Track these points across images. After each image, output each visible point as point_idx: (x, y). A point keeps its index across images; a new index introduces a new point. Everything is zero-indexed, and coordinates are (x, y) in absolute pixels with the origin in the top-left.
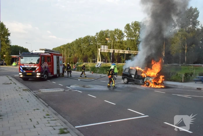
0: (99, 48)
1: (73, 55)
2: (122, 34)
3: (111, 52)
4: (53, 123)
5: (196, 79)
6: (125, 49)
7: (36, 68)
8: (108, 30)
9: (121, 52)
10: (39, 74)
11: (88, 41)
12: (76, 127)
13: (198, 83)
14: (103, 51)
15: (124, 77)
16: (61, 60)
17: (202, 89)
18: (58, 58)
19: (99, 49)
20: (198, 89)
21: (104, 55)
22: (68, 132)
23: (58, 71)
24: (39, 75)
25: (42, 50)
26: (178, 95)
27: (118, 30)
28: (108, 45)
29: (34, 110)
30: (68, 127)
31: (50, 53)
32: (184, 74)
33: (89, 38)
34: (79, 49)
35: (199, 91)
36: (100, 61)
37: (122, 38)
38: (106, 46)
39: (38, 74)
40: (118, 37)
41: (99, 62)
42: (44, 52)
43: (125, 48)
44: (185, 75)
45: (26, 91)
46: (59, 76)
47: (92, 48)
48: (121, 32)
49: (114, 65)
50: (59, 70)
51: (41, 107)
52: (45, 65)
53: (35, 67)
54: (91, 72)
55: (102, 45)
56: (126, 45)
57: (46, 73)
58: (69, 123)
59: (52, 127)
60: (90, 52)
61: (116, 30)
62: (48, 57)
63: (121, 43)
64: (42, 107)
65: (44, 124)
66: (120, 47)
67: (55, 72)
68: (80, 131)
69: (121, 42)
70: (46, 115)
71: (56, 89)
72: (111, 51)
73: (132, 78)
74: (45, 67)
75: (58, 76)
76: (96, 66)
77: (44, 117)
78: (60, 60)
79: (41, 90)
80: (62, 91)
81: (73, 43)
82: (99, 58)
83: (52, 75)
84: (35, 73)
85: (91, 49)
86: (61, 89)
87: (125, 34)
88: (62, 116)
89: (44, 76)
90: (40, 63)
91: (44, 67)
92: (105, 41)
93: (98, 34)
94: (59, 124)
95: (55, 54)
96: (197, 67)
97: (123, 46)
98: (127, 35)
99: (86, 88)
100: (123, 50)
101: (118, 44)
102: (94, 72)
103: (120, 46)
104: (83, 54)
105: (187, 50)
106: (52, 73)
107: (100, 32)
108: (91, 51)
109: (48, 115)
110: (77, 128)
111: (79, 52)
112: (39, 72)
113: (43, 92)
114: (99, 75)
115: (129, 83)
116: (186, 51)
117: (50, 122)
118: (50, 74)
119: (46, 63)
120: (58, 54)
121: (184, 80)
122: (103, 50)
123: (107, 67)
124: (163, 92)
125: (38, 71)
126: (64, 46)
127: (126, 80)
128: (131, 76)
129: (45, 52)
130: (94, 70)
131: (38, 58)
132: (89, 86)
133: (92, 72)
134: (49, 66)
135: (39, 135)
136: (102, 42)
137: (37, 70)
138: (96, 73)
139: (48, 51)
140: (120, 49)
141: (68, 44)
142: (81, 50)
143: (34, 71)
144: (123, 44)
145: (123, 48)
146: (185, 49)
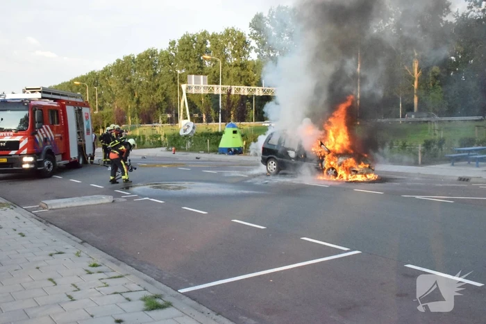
0: (183, 82)
1: (108, 104)
2: (246, 44)
3: (215, 93)
4: (117, 285)
5: (453, 155)
6: (254, 82)
7: (18, 143)
8: (205, 32)
9: (244, 91)
10: (31, 159)
11: (152, 63)
12: (182, 291)
13: (460, 166)
14: (193, 91)
15: (267, 157)
16: (87, 117)
17: (471, 181)
18: (79, 112)
19: (184, 87)
20: (461, 179)
21: (196, 101)
22: (169, 305)
23: (81, 149)
24: (30, 163)
25: (33, 91)
26: (417, 197)
27: (233, 30)
28: (206, 75)
29: (51, 255)
30: (162, 293)
31: (55, 100)
32: (423, 143)
33: (152, 56)
34: (126, 87)
35: (464, 185)
36: (187, 118)
37: (244, 53)
38: (202, 76)
39: (26, 159)
40: (233, 52)
41: (186, 121)
42: (38, 95)
43: (254, 80)
44: (424, 145)
45: (4, 208)
46: (85, 162)
47: (163, 83)
48: (241, 37)
49: (234, 126)
50: (85, 145)
51: (66, 247)
52: (46, 133)
53: (18, 138)
54: (168, 150)
55: (191, 74)
56: (255, 73)
57: (50, 155)
58: (158, 282)
59: (120, 294)
60: (157, 94)
61: (228, 32)
62: (53, 111)
63: (243, 66)
64: (69, 246)
65: (93, 290)
66: (241, 80)
67: (74, 154)
68: (194, 300)
69: (241, 65)
70: (90, 266)
71: (89, 197)
72: (218, 90)
73: (291, 158)
74: (46, 140)
75: (81, 162)
76: (182, 133)
77: (86, 270)
78: (84, 118)
79: (47, 202)
80: (107, 203)
81: (106, 70)
82: (184, 110)
83: (67, 162)
84: (18, 156)
85: (158, 85)
86: (104, 197)
87: (253, 43)
88: (132, 266)
89: (44, 166)
90: (29, 127)
91: (42, 138)
92: (197, 64)
93: (177, 44)
94: (134, 287)
95: (68, 103)
96: (447, 125)
97: (248, 76)
98: (257, 47)
99: (173, 191)
100: (249, 87)
101: (234, 71)
102: (178, 149)
103: (239, 75)
104: (138, 102)
105: (418, 80)
106: (66, 155)
107: (183, 39)
108: (159, 92)
109: (94, 266)
110: (184, 294)
111: (127, 97)
112: (29, 154)
113: (54, 207)
114: (193, 155)
115: (281, 172)
116: (416, 83)
117: (109, 282)
118: (58, 158)
119: (46, 127)
120: (78, 100)
121: (422, 159)
122: (194, 88)
123: (211, 134)
124: (377, 191)
125: (25, 151)
126: (83, 79)
127: (272, 166)
128: (287, 153)
129: (43, 98)
130: (176, 142)
131: (22, 114)
132: (179, 185)
133: (173, 148)
134: (55, 137)
135: (92, 316)
136: (190, 65)
137: (23, 148)
138: (184, 150)
139: (50, 93)
140: (240, 83)
141: (93, 73)
142: (132, 90)
143: (13, 152)
144: (248, 70)
145: (247, 82)
146: (414, 78)
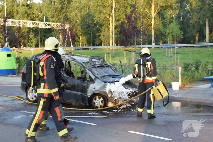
6: (38, 19)
9: (30, 24)
66: (28, 16)
69: (28, 5)
100: (34, 22)
103: (26, 12)
116: (153, 20)
140: (27, 19)
144: (33, 9)
145: (33, 18)
146: (152, 17)
